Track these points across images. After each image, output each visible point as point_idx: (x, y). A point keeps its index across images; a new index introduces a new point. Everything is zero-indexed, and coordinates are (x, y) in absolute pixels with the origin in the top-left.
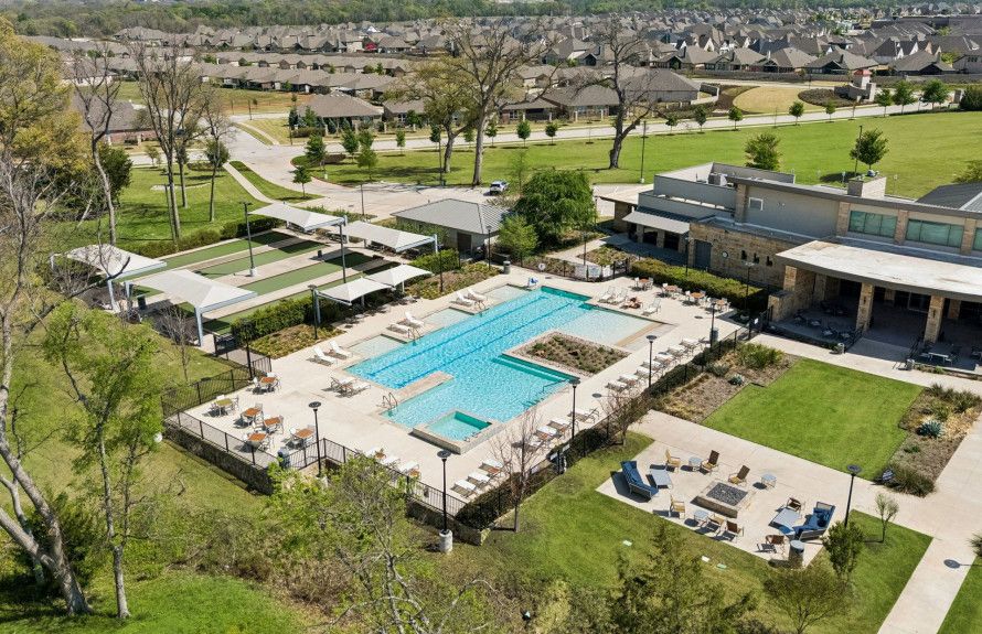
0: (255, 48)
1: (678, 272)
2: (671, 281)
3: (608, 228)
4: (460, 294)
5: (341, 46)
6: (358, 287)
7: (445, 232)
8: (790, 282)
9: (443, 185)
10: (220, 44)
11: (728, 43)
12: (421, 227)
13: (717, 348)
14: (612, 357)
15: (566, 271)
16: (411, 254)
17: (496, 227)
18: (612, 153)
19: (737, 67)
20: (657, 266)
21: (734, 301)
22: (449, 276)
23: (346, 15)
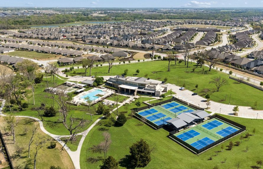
0: (38, 38)
1: (111, 88)
2: (110, 89)
3: (106, 82)
4: (89, 91)
5: (59, 38)
6: (79, 91)
7: (87, 84)
8: (119, 88)
9: (86, 76)
10: (29, 36)
11: (139, 39)
12: (84, 84)
13: (112, 94)
14: (103, 96)
15: (100, 88)
16: (84, 87)
17: (93, 83)
18: (109, 71)
19: (137, 47)
20: (109, 87)
21: (115, 90)
22: (88, 89)
23: (54, 22)
